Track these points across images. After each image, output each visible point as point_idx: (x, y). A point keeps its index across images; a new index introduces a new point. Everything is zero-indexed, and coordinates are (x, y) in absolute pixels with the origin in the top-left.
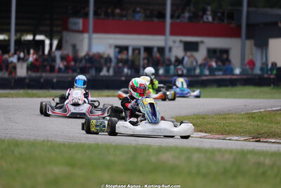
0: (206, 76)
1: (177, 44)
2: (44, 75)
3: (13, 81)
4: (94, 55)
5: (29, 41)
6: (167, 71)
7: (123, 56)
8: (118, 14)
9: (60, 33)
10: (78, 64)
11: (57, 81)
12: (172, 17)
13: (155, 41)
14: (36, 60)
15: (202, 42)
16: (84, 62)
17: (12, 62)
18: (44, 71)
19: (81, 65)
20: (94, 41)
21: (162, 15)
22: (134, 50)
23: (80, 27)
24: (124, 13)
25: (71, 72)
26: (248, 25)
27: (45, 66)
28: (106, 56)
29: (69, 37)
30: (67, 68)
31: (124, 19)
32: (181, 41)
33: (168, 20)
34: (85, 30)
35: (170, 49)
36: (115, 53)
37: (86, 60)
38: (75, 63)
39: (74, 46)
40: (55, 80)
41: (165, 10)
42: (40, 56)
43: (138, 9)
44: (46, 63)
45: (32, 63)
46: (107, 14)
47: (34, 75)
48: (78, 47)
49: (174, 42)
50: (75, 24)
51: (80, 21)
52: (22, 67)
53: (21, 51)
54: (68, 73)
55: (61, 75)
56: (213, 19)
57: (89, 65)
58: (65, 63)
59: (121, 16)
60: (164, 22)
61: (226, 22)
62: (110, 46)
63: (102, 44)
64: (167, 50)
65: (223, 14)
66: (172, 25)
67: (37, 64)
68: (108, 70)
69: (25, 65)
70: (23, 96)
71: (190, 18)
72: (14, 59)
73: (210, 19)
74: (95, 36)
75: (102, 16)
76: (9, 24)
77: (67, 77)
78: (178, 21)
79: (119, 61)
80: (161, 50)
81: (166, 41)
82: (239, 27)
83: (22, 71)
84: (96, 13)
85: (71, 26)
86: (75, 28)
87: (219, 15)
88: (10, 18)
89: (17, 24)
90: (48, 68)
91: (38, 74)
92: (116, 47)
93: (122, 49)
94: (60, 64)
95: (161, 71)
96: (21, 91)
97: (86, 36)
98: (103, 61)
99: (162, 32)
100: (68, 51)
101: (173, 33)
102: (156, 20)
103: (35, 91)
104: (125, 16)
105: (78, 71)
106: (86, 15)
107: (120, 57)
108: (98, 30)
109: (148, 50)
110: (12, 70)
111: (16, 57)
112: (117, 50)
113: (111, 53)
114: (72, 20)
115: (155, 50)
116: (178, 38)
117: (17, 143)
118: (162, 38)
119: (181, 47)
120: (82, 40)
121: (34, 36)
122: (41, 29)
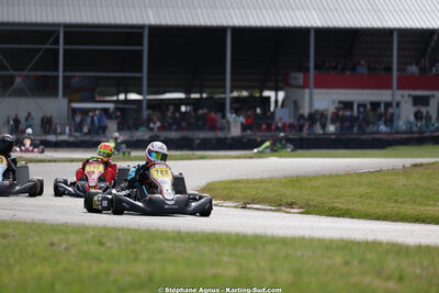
1: (406, 98)
2: (259, 134)
7: (348, 113)
12: (398, 70)
13: (382, 96)
15: (433, 96)
20: (315, 97)
21: (390, 69)
22: (359, 106)
23: (301, 81)
27: (260, 125)
31: (349, 73)
32: (410, 96)
33: (395, 73)
34: (306, 85)
35: (398, 105)
41: (391, 62)
43: (363, 62)
49: (403, 96)
50: (296, 79)
51: (301, 76)
52: (236, 126)
59: (344, 69)
60: (391, 75)
62: (334, 102)
63: (324, 100)
64: (394, 104)
66: (399, 77)
69: (239, 125)
74: (316, 91)
76: (224, 80)
80: (388, 105)
81: (393, 95)
84: (316, 67)
85: (292, 82)
86: (296, 83)
88: (224, 73)
89: (232, 80)
90: (264, 126)
92: (340, 102)
93: (347, 105)
97: (307, 91)
99: (388, 86)
101: (400, 87)
102: (382, 73)
106: (307, 70)
108: (319, 85)
109: (375, 105)
112: (340, 106)
113: (332, 109)
114: (293, 75)
115: (382, 106)
116: (407, 93)
118: (389, 92)
119: (411, 100)
120: (303, 97)
121: (261, 92)
122: (269, 85)
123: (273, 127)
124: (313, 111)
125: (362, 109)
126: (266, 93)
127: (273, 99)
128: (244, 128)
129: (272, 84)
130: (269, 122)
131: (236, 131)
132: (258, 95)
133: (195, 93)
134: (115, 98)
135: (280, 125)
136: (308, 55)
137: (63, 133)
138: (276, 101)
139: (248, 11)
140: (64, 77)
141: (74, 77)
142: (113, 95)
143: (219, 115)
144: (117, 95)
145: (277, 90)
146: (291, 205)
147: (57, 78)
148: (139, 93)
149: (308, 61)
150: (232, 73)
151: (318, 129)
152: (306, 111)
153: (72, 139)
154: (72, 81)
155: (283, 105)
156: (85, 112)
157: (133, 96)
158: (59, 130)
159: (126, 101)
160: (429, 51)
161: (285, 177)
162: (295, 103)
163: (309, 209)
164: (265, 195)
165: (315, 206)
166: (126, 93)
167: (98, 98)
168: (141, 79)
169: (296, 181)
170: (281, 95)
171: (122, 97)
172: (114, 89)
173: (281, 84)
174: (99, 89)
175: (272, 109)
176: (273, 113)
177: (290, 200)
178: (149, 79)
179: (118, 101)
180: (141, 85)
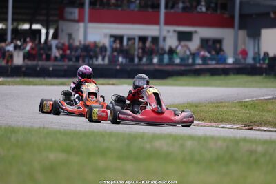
0: (199, 65)
1: (171, 33)
2: (40, 63)
3: (10, 69)
5: (26, 30)
6: (161, 60)
8: (114, 4)
9: (56, 22)
10: (73, 53)
11: (53, 70)
12: (166, 7)
13: (150, 31)
14: (32, 48)
15: (196, 32)
16: (79, 51)
17: (8, 51)
18: (41, 59)
19: (77, 54)
20: (90, 31)
22: (129, 39)
23: (76, 16)
24: (119, 3)
25: (67, 60)
26: (241, 16)
27: (41, 55)
28: (101, 45)
29: (65, 27)
30: (63, 57)
31: (120, 9)
32: (175, 31)
33: (163, 10)
34: (81, 20)
35: (164, 39)
36: (110, 42)
37: (81, 49)
38: (71, 52)
39: (70, 36)
40: (51, 69)
42: (36, 45)
44: (42, 52)
45: (29, 52)
46: (102, 4)
47: (30, 63)
48: (74, 36)
49: (168, 31)
50: (71, 13)
51: (76, 11)
52: (18, 56)
53: (17, 40)
54: (64, 61)
55: (56, 63)
56: (207, 9)
57: (84, 54)
58: (61, 52)
59: (116, 5)
60: (159, 12)
61: (219, 12)
62: (106, 35)
63: (98, 33)
65: (216, 4)
66: (166, 14)
67: (34, 52)
68: (103, 59)
69: (21, 54)
70: (20, 84)
71: (184, 8)
72: (11, 48)
73: (204, 9)
74: (91, 25)
75: (98, 6)
76: (6, 13)
77: (63, 66)
78: (172, 11)
79: (114, 50)
80: (155, 40)
81: (160, 30)
82: (232, 17)
83: (18, 60)
84: (92, 4)
85: (67, 16)
86: (71, 17)
87: (213, 5)
88: (7, 7)
89: (14, 14)
90: (44, 56)
91: (34, 63)
92: (112, 36)
94: (56, 53)
95: (155, 60)
96: (18, 79)
97: (82, 25)
98: (98, 50)
100: (64, 39)
101: (167, 23)
102: (150, 10)
103: (31, 79)
104: (120, 6)
105: (74, 59)
106: (82, 5)
107: (114, 46)
108: (93, 19)
109: (143, 39)
110: (9, 59)
111: (12, 45)
112: (112, 39)
113: (106, 42)
114: (68, 10)
116: (172, 28)
117: (12, 130)
118: (156, 27)
119: (175, 37)
120: (78, 30)
121: (31, 25)
122: (37, 18)
124: (87, 43)
126: (36, 27)
175: (43, 40)
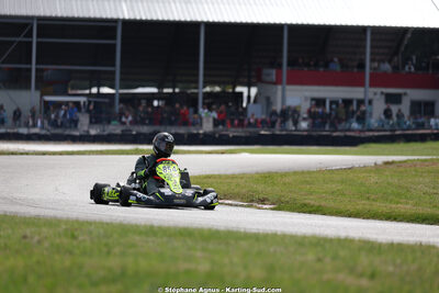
1: (378, 96)
2: (233, 129)
4: (289, 107)
7: (320, 110)
13: (355, 93)
15: (405, 94)
20: (288, 93)
21: (362, 66)
22: (331, 103)
23: (274, 78)
27: (232, 121)
29: (263, 90)
31: (321, 69)
32: (382, 93)
33: (368, 71)
34: (278, 82)
35: (370, 102)
43: (336, 60)
48: (272, 100)
49: (375, 94)
50: (268, 75)
51: (274, 72)
52: (208, 121)
60: (364, 73)
61: (430, 71)
62: (306, 98)
63: (297, 97)
64: (367, 102)
65: (428, 64)
66: (371, 75)
69: (211, 120)
73: (413, 69)
74: (288, 87)
75: (297, 68)
76: (197, 75)
80: (360, 102)
81: (365, 92)
84: (289, 65)
85: (265, 78)
86: (268, 79)
87: (424, 64)
88: (197, 69)
89: (205, 75)
90: (236, 122)
92: (313, 99)
93: (320, 102)
97: (280, 87)
99: (361, 84)
101: (372, 85)
106: (279, 66)
108: (291, 81)
109: (348, 102)
113: (305, 106)
114: (266, 71)
115: (355, 103)
116: (379, 90)
118: (361, 89)
119: (383, 98)
120: (276, 93)
121: (234, 88)
122: (241, 80)
123: (246, 122)
124: (285, 107)
125: (334, 106)
126: (239, 89)
127: (245, 95)
128: (216, 123)
129: (246, 80)
130: (241, 117)
131: (208, 127)
132: (231, 90)
133: (168, 87)
134: (87, 92)
135: (252, 121)
136: (281, 51)
137: (35, 125)
138: (249, 97)
139: (222, 6)
140: (37, 70)
141: (47, 70)
142: (86, 89)
143: (191, 110)
144: (90, 88)
145: (249, 86)
146: (263, 201)
147: (30, 70)
148: (112, 87)
149: (281, 57)
150: (205, 69)
151: (290, 125)
152: (278, 107)
153: (43, 132)
154: (45, 73)
155: (255, 101)
156: (58, 105)
157: (105, 90)
158: (31, 123)
159: (99, 95)
160: (402, 48)
161: (257, 173)
162: (268, 99)
163: (281, 205)
164: (236, 190)
165: (288, 202)
166: (99, 87)
167: (70, 92)
168: (113, 73)
169: (268, 177)
170: (254, 91)
171: (94, 90)
172: (87, 83)
173: (254, 80)
174: (72, 82)
175: (244, 105)
176: (245, 109)
177: (261, 196)
178: (121, 73)
179: (90, 95)
180: (114, 79)
